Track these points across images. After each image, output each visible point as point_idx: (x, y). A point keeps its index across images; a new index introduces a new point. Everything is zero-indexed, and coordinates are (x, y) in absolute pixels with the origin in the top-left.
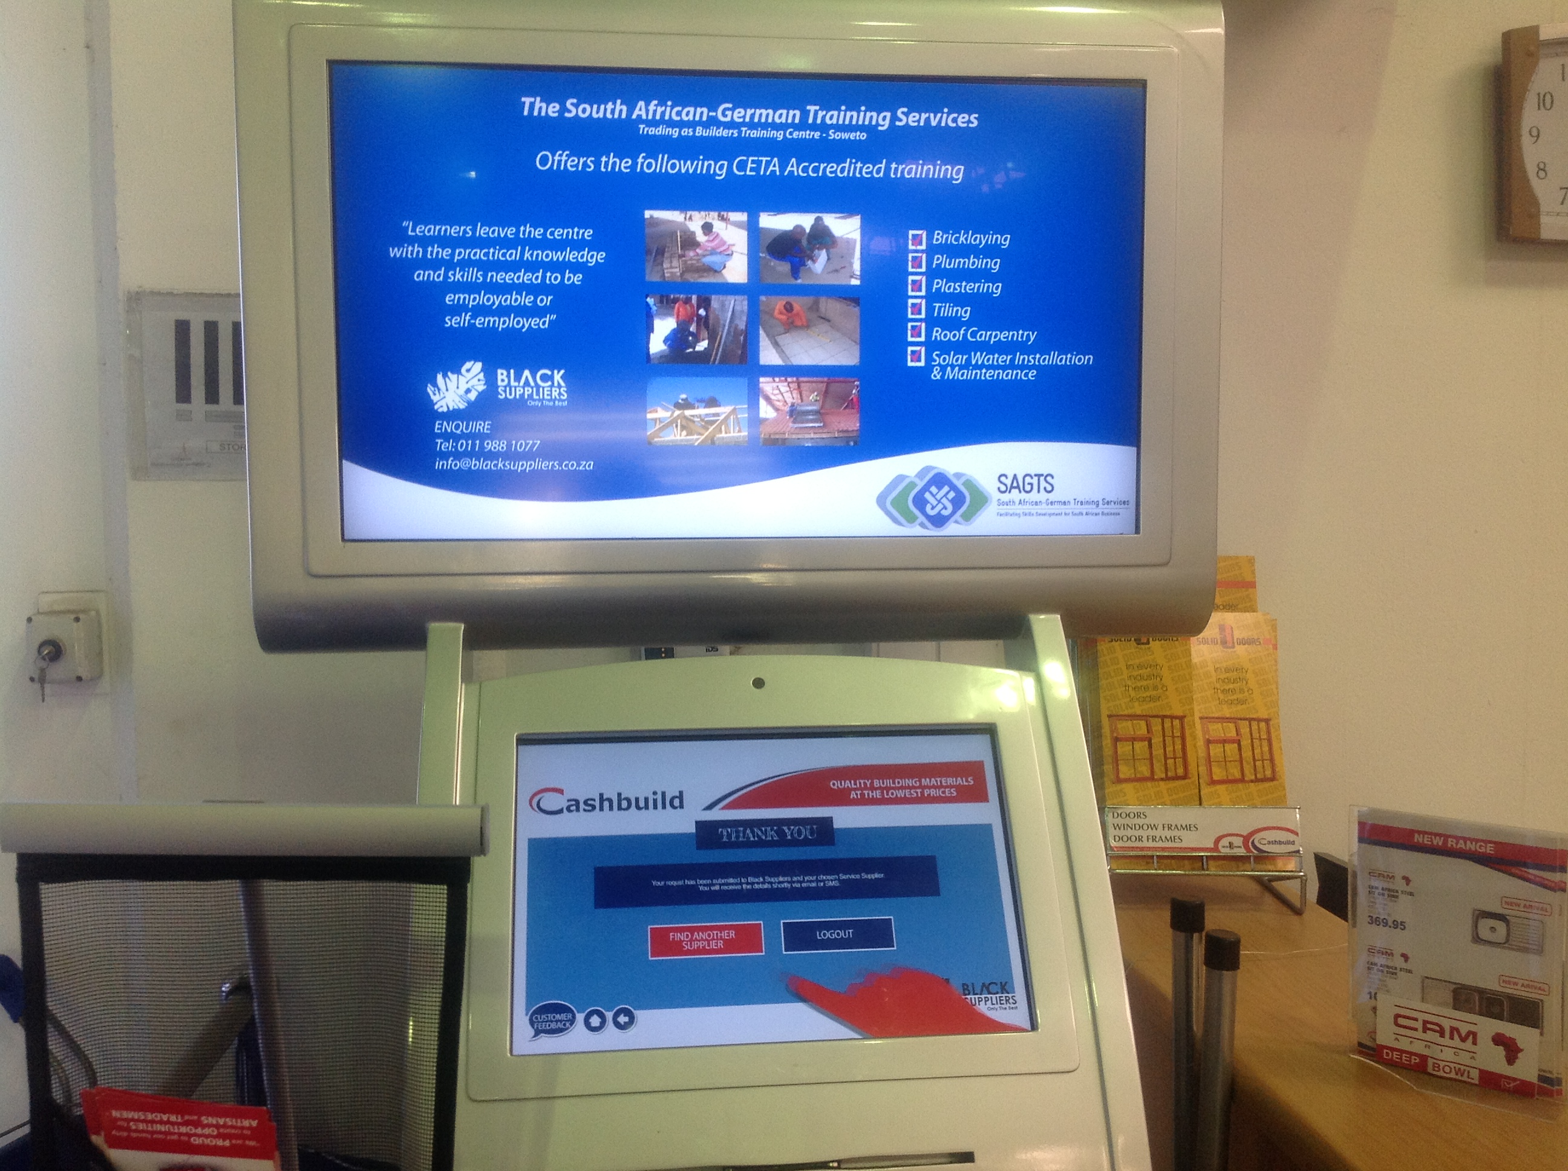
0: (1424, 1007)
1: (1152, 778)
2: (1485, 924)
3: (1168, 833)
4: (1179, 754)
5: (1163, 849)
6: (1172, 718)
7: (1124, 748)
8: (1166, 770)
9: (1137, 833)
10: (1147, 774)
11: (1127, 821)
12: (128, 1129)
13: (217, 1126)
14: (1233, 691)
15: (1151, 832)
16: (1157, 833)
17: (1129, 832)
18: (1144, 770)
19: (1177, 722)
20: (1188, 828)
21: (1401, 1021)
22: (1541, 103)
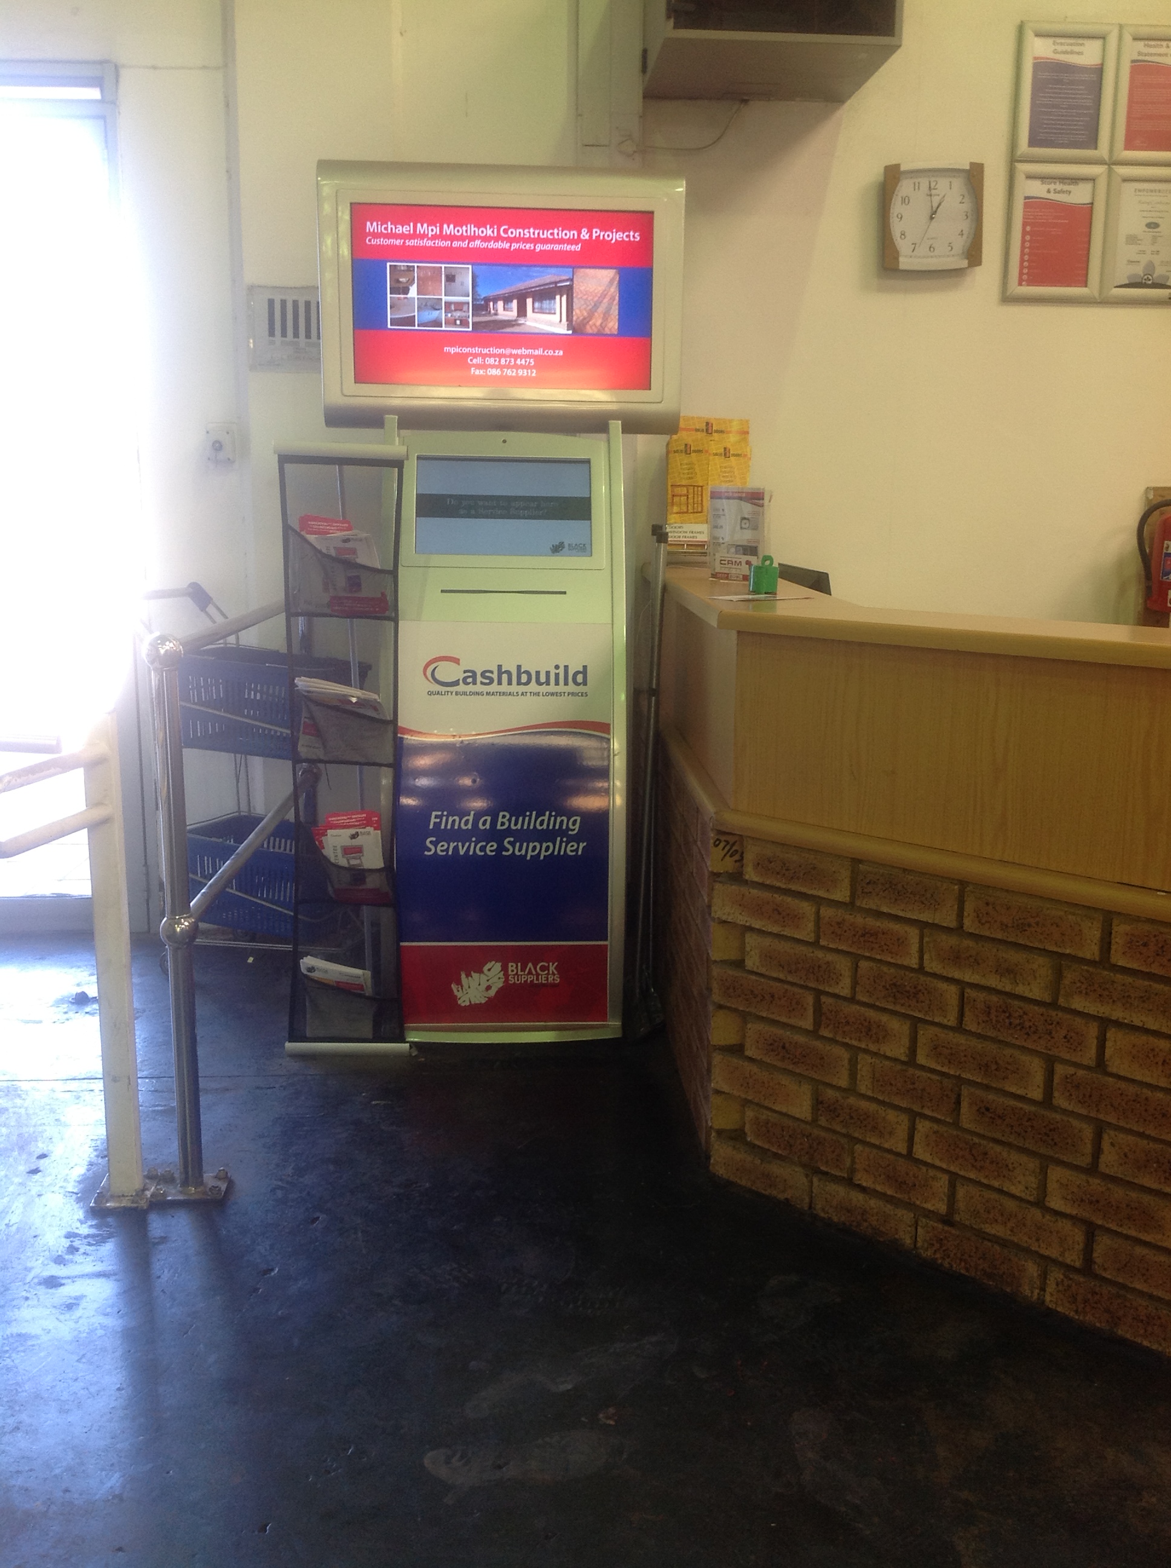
0: (729, 556)
1: (687, 512)
2: (745, 521)
3: (692, 535)
4: (700, 502)
5: (689, 541)
6: (698, 486)
7: (676, 499)
8: (694, 508)
9: (680, 534)
10: (685, 510)
11: (676, 530)
12: (312, 528)
13: (337, 526)
14: (727, 477)
15: (685, 534)
16: (688, 535)
17: (676, 534)
18: (684, 509)
19: (700, 488)
20: (700, 532)
21: (722, 562)
22: (903, 201)
